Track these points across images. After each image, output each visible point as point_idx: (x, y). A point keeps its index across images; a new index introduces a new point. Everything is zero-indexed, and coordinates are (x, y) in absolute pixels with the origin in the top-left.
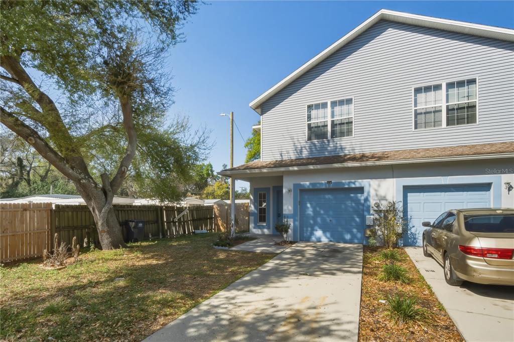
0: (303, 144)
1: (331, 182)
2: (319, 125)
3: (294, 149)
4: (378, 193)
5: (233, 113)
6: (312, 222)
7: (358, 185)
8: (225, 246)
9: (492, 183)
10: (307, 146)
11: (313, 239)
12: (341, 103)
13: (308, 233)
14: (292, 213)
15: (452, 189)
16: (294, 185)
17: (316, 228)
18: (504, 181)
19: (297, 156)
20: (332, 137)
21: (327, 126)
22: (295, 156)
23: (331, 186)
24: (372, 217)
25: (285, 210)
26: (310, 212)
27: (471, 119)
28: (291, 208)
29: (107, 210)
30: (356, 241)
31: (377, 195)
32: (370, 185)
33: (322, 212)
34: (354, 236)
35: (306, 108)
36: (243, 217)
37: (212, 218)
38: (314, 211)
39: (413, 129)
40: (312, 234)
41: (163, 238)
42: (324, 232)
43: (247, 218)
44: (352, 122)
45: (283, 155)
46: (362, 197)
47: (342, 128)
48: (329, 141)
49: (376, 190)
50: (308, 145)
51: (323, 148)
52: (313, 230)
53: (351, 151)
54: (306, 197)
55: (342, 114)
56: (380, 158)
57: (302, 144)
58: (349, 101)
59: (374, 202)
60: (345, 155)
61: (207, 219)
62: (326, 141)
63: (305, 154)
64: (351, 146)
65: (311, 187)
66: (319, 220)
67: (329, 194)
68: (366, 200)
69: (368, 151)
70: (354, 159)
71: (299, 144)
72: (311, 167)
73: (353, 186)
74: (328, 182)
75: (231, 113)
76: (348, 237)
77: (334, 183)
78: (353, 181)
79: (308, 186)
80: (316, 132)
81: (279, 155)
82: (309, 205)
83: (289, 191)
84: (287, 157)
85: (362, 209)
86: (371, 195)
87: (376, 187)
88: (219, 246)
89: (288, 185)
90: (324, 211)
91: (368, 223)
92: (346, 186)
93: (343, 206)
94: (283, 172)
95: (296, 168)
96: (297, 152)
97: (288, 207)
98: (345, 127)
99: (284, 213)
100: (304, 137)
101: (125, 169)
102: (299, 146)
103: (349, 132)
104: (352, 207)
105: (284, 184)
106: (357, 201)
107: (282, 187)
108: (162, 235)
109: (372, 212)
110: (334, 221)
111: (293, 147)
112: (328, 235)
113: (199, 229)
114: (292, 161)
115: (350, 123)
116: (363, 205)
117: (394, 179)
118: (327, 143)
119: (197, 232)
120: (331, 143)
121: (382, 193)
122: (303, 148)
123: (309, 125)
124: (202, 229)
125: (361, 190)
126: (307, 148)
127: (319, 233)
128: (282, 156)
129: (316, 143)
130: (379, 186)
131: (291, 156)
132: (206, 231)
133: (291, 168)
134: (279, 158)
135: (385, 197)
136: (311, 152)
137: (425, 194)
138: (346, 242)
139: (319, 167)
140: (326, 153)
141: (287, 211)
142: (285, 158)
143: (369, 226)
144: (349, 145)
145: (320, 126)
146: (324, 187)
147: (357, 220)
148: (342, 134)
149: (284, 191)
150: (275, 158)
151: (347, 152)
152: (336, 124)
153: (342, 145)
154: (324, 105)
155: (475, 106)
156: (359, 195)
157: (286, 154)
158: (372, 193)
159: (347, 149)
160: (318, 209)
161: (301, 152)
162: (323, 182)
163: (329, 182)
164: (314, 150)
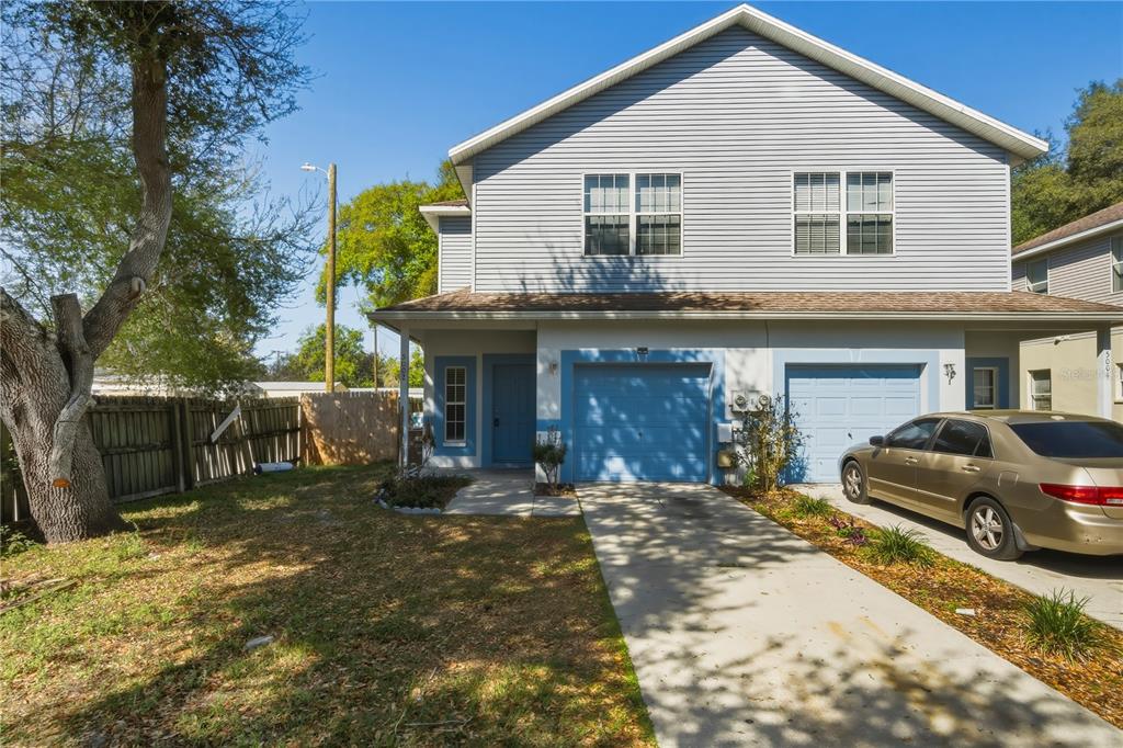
0: (575, 262)
1: (646, 349)
2: (609, 222)
3: (555, 271)
4: (741, 379)
5: (335, 167)
6: (600, 439)
7: (701, 359)
8: (430, 505)
9: (925, 364)
10: (583, 265)
11: (604, 477)
12: (658, 180)
13: (593, 466)
14: (559, 417)
15: (862, 372)
16: (565, 354)
17: (611, 453)
18: (943, 362)
19: (561, 286)
20: (638, 251)
21: (627, 226)
22: (556, 287)
23: (646, 359)
24: (729, 426)
25: (543, 412)
26: (596, 416)
27: (883, 245)
28: (555, 407)
29: (76, 412)
30: (694, 478)
31: (739, 383)
32: (724, 359)
33: (623, 416)
34: (689, 469)
35: (583, 182)
36: (383, 427)
37: (296, 429)
38: (606, 416)
39: (792, 254)
40: (601, 467)
41: (186, 490)
42: (628, 462)
43: (394, 430)
44: (678, 225)
45: (527, 281)
46: (706, 386)
47: (660, 236)
48: (631, 261)
49: (737, 373)
50: (587, 265)
51: (619, 275)
52: (602, 457)
53: (677, 286)
54: (586, 381)
55: (657, 206)
56: (744, 306)
57: (572, 260)
58: (674, 180)
59: (735, 396)
60: (668, 295)
61: (286, 431)
62: (625, 260)
63: (580, 284)
64: (678, 276)
65: (602, 360)
66: (616, 435)
67: (636, 377)
68: (718, 392)
69: (711, 290)
70: (687, 302)
71: (565, 260)
72: (611, 315)
73: (692, 360)
74: (639, 349)
75: (331, 166)
76: (678, 470)
77: (654, 352)
78: (692, 349)
79: (597, 359)
80: (603, 237)
81: (518, 282)
82: (593, 402)
83: (553, 366)
84: (536, 287)
85: (706, 411)
86: (727, 380)
87: (736, 366)
88: (412, 506)
89: (547, 354)
90: (626, 414)
91: (722, 439)
92: (679, 361)
93: (668, 405)
94: (537, 322)
95: (575, 315)
96: (561, 279)
97: (549, 407)
98: (664, 234)
99: (539, 417)
100: (576, 244)
101: (140, 285)
102: (566, 266)
103: (673, 246)
104: (686, 406)
105: (541, 351)
106: (696, 394)
107: (533, 357)
108: (186, 482)
109: (729, 416)
110: (649, 439)
111: (551, 266)
112: (637, 467)
113: (266, 462)
114: (551, 297)
115: (674, 225)
116: (707, 402)
117: (770, 349)
118: (627, 265)
119: (266, 467)
120: (636, 265)
121: (748, 378)
122: (576, 271)
123: (588, 219)
124: (273, 460)
125: (705, 369)
126: (584, 271)
127: (616, 464)
128: (523, 284)
129: (605, 261)
130: (743, 363)
131: (548, 287)
132: (289, 466)
133: (564, 315)
134: (517, 289)
135: (753, 387)
136: (593, 282)
137: (819, 380)
138: (674, 480)
139: (628, 315)
140: (626, 287)
141: (548, 413)
142: (533, 289)
143: (724, 446)
144: (675, 272)
145: (611, 226)
146: (632, 360)
147: (697, 433)
148: (658, 248)
149: (540, 368)
150: (508, 287)
151: (668, 288)
152: (647, 226)
153: (660, 270)
154: (622, 181)
155: (888, 223)
156: (700, 380)
157: (536, 282)
158: (730, 378)
159: (671, 281)
160: (614, 410)
161: (571, 280)
162: (629, 349)
163: (642, 351)
164: (598, 276)
